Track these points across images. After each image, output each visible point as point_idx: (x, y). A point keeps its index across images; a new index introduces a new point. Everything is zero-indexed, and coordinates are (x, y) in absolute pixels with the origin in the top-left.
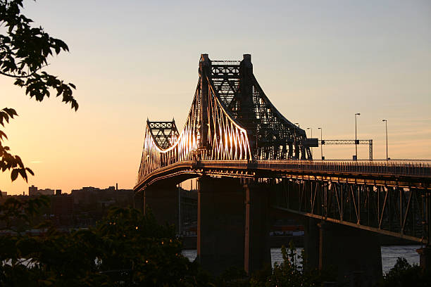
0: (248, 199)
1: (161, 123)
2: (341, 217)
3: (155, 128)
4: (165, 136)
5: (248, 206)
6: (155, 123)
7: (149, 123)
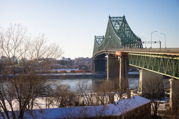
0: (121, 62)
1: (99, 37)
2: (148, 68)
3: (97, 38)
4: (101, 41)
5: (121, 64)
6: (97, 37)
7: (95, 36)
